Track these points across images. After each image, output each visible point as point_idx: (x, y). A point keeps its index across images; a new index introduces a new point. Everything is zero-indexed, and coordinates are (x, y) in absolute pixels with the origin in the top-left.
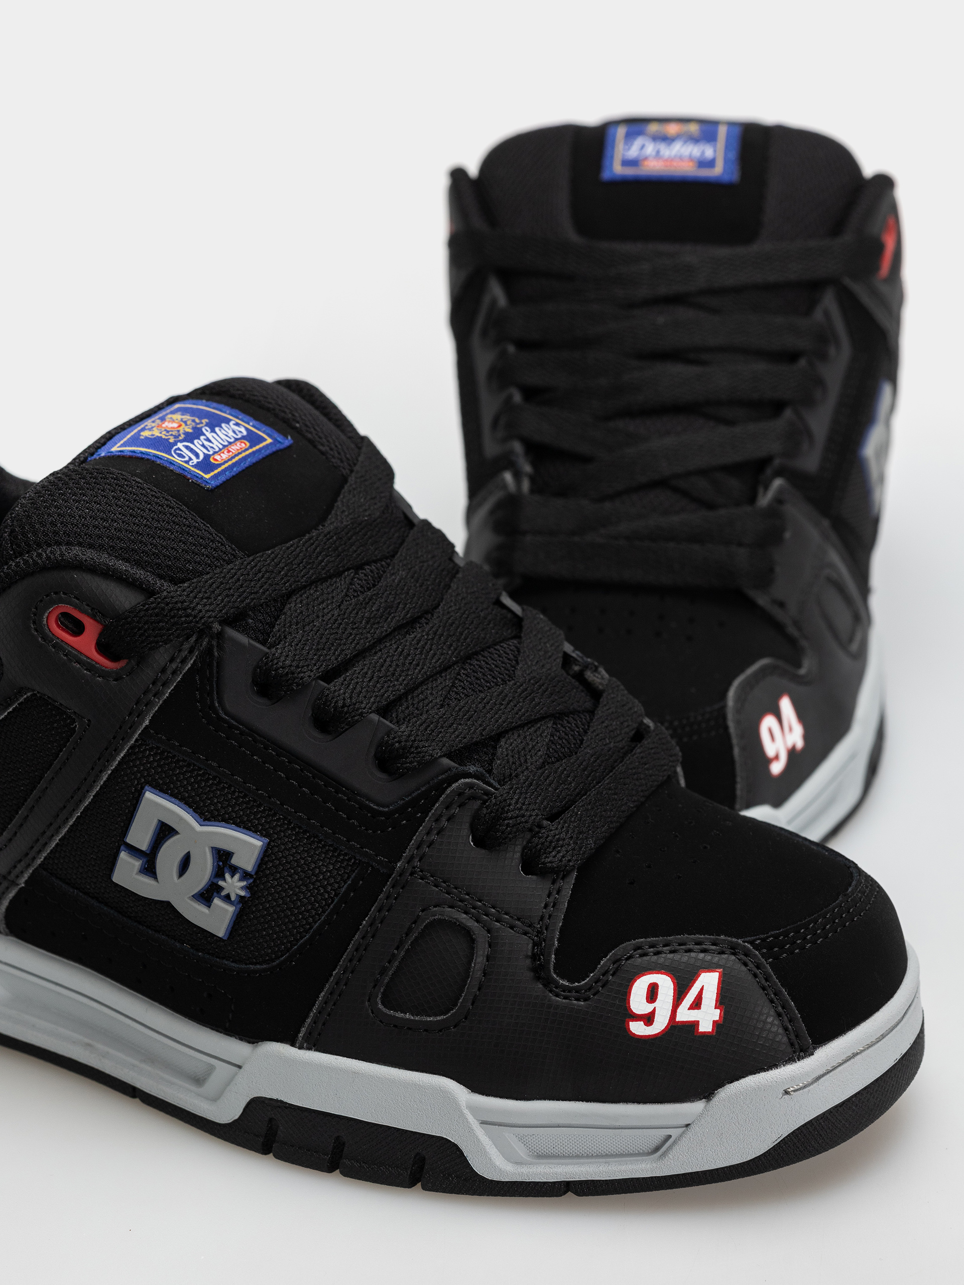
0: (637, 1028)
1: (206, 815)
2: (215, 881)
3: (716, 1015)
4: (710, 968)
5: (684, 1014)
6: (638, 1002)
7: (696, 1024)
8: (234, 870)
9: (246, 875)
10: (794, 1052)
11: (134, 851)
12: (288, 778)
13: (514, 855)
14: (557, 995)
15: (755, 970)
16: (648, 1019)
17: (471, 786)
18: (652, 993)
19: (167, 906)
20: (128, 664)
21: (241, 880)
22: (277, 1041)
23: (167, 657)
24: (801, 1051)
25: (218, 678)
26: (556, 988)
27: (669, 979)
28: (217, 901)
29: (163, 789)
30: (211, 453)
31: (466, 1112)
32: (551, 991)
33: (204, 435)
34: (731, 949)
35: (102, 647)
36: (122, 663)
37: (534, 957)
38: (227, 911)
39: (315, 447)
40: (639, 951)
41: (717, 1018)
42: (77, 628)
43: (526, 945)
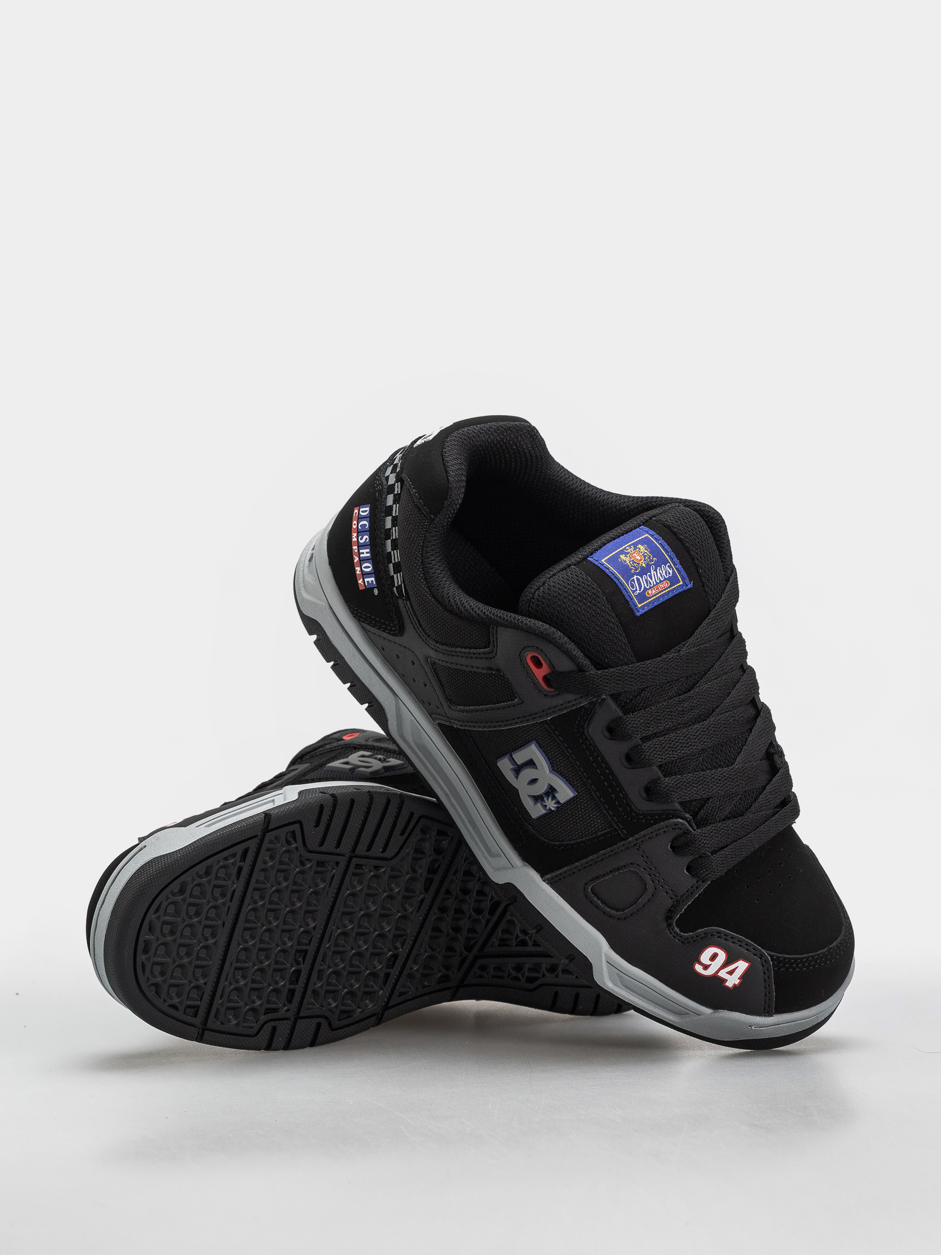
0: (698, 968)
1: (555, 768)
2: (544, 796)
3: (737, 982)
4: (746, 960)
5: (723, 974)
6: (705, 957)
7: (726, 981)
8: (554, 797)
9: (558, 802)
10: (764, 1013)
11: (513, 761)
12: (601, 774)
13: (685, 861)
14: (671, 933)
15: (766, 971)
16: (706, 967)
17: (682, 824)
18: (714, 957)
19: (516, 791)
20: (554, 692)
21: (555, 803)
22: (535, 870)
23: (574, 698)
24: (767, 1013)
25: (592, 716)
26: (672, 930)
27: (725, 955)
28: (539, 805)
29: (541, 746)
30: (648, 587)
31: (603, 955)
32: (669, 930)
33: (651, 572)
34: (761, 955)
35: (545, 678)
36: (552, 690)
37: (669, 910)
38: (542, 812)
39: (703, 586)
40: (718, 934)
41: (737, 983)
42: (539, 665)
43: (669, 903)
